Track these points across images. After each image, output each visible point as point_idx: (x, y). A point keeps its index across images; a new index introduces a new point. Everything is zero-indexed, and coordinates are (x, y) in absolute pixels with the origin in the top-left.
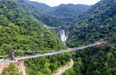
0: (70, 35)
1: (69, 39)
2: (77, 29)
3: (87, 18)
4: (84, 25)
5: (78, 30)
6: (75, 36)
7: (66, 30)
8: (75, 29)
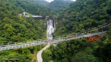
0: (58, 26)
1: (57, 30)
2: (66, 18)
3: (78, 6)
4: (74, 14)
5: (67, 20)
6: (63, 27)
7: (53, 21)
8: (64, 19)
